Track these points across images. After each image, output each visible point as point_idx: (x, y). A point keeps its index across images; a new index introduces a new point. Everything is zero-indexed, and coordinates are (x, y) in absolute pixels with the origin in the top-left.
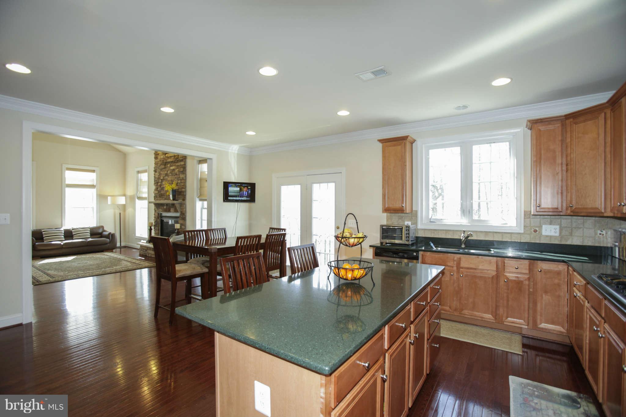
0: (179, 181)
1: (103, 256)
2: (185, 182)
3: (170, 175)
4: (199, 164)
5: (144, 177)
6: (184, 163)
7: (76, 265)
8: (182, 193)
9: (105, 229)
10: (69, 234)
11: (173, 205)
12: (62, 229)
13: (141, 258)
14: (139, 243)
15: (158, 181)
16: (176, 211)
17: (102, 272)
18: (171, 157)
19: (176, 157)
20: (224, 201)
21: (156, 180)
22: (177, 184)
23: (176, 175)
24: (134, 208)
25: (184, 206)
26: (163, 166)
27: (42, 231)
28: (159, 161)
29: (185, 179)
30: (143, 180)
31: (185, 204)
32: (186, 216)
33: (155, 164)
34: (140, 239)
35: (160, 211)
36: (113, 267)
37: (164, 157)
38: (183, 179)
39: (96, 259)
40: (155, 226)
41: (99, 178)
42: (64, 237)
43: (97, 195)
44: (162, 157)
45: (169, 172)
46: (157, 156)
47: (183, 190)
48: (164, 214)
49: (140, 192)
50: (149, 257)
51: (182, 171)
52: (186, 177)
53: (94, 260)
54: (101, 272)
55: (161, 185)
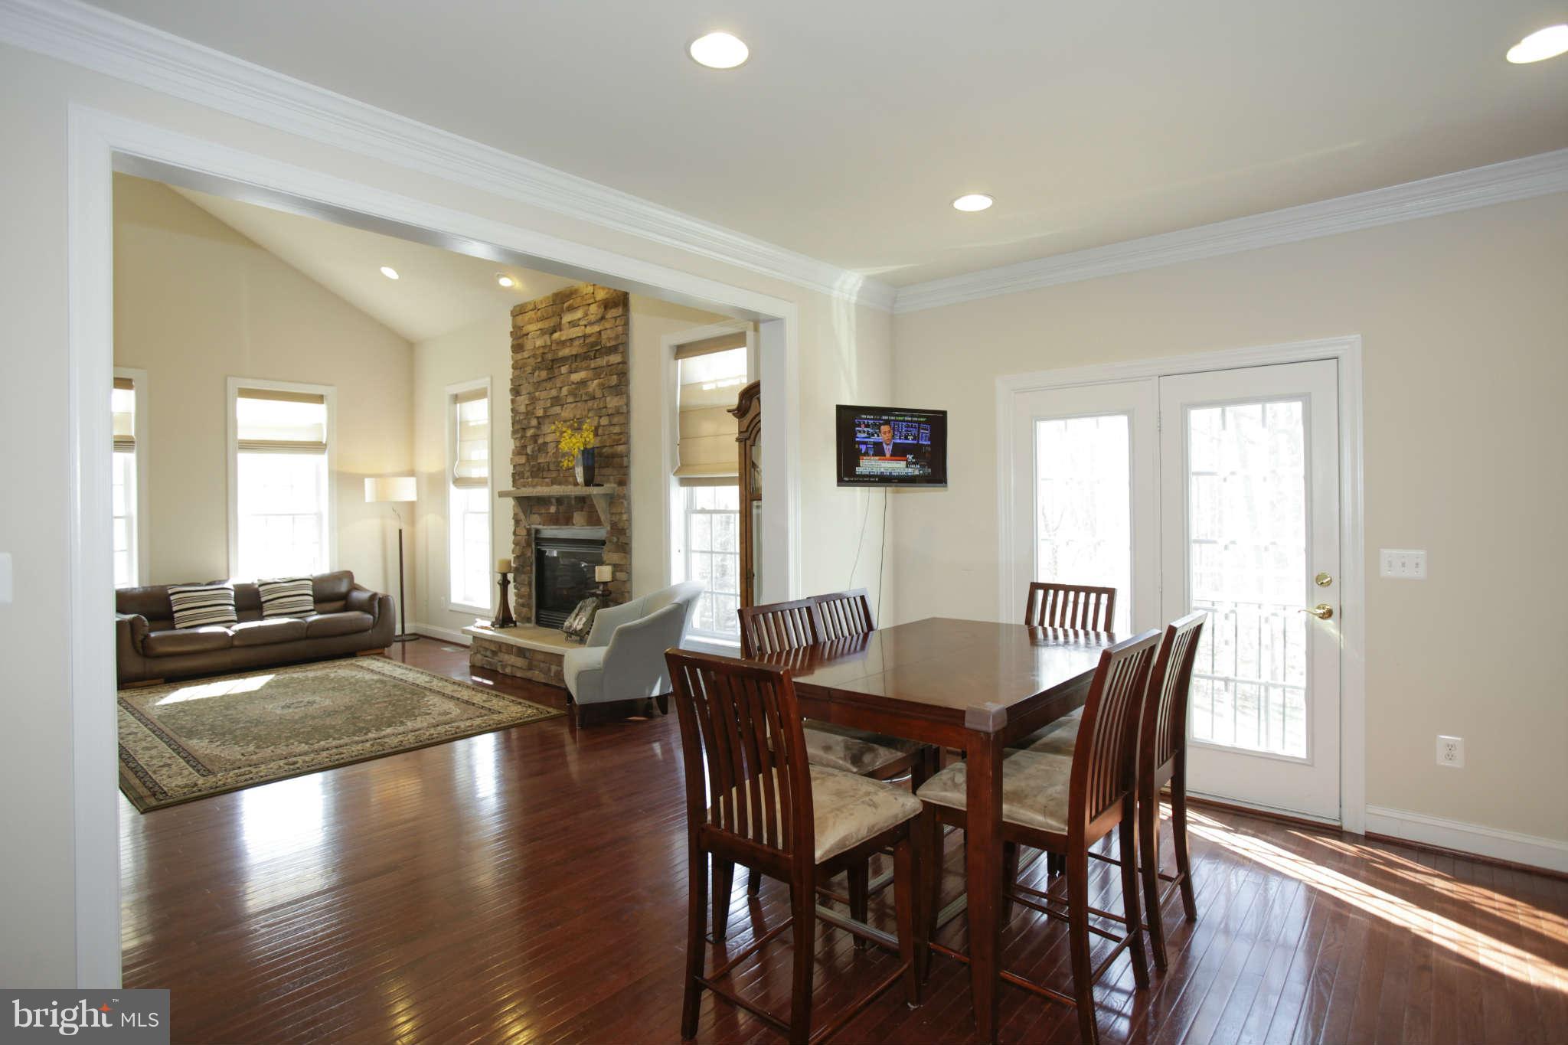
0: (604, 421)
1: (360, 675)
2: (626, 424)
3: (570, 399)
4: (676, 358)
5: (477, 413)
6: (623, 357)
7: (278, 712)
8: (617, 460)
9: (357, 581)
10: (250, 601)
11: (583, 501)
12: (229, 585)
13: (479, 679)
14: (468, 628)
15: (525, 422)
16: (594, 520)
17: (372, 745)
18: (572, 340)
19: (592, 339)
20: (841, 481)
21: (519, 422)
22: (597, 428)
23: (594, 398)
24: (444, 514)
25: (625, 503)
26: (544, 374)
27: (170, 592)
28: (529, 358)
29: (625, 411)
30: (471, 424)
31: (626, 497)
32: (630, 538)
33: (514, 367)
34: (472, 614)
35: (536, 522)
36: (402, 723)
37: (545, 342)
38: (618, 412)
39: (339, 686)
40: (517, 571)
41: (337, 421)
42: (236, 610)
43: (331, 472)
44: (539, 343)
45: (565, 391)
46: (520, 341)
47: (620, 448)
48: (549, 532)
49: (460, 461)
50: (505, 675)
51: (616, 386)
52: (628, 404)
53: (334, 689)
54: (368, 745)
55: (538, 435)
